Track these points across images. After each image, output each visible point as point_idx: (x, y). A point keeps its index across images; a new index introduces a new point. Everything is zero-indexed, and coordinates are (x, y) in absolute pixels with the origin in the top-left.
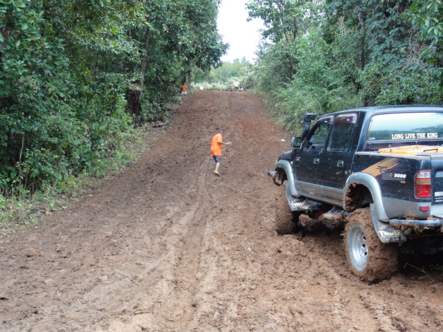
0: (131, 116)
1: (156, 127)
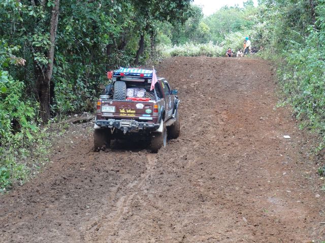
0: (32, 106)
1: (78, 122)
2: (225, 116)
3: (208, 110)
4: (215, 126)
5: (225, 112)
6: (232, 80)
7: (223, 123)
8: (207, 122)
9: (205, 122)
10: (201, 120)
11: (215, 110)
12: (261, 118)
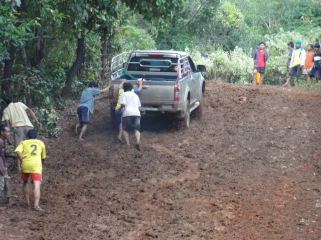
2: (230, 215)
3: (199, 200)
4: (204, 234)
5: (231, 206)
6: (260, 138)
7: (222, 228)
8: (190, 226)
9: (187, 225)
10: (180, 222)
11: (213, 200)
12: (303, 221)
